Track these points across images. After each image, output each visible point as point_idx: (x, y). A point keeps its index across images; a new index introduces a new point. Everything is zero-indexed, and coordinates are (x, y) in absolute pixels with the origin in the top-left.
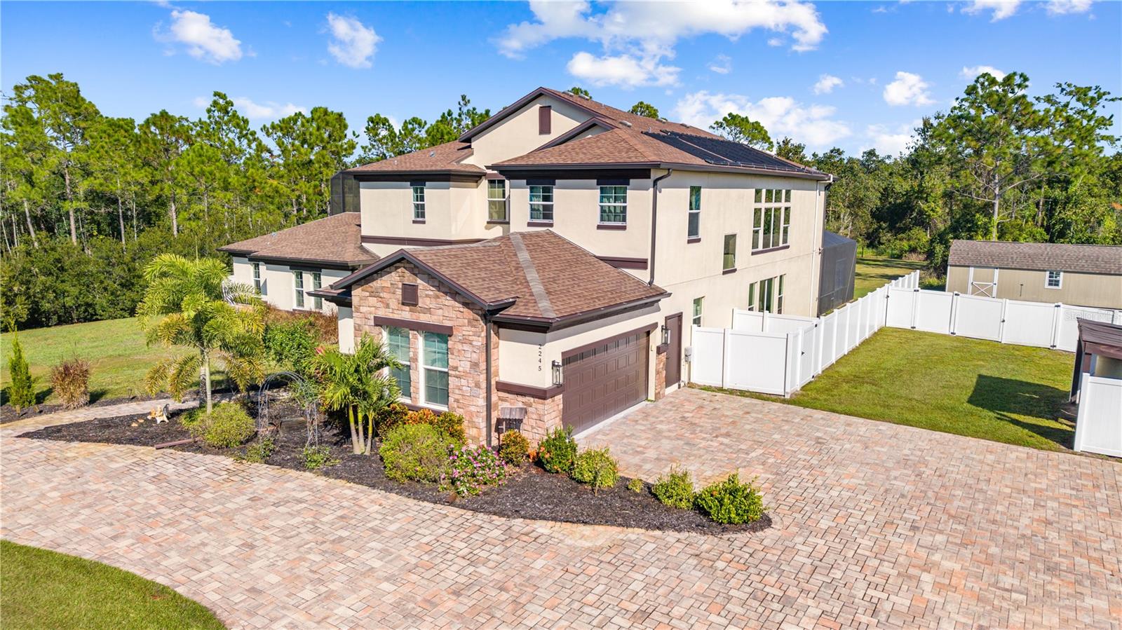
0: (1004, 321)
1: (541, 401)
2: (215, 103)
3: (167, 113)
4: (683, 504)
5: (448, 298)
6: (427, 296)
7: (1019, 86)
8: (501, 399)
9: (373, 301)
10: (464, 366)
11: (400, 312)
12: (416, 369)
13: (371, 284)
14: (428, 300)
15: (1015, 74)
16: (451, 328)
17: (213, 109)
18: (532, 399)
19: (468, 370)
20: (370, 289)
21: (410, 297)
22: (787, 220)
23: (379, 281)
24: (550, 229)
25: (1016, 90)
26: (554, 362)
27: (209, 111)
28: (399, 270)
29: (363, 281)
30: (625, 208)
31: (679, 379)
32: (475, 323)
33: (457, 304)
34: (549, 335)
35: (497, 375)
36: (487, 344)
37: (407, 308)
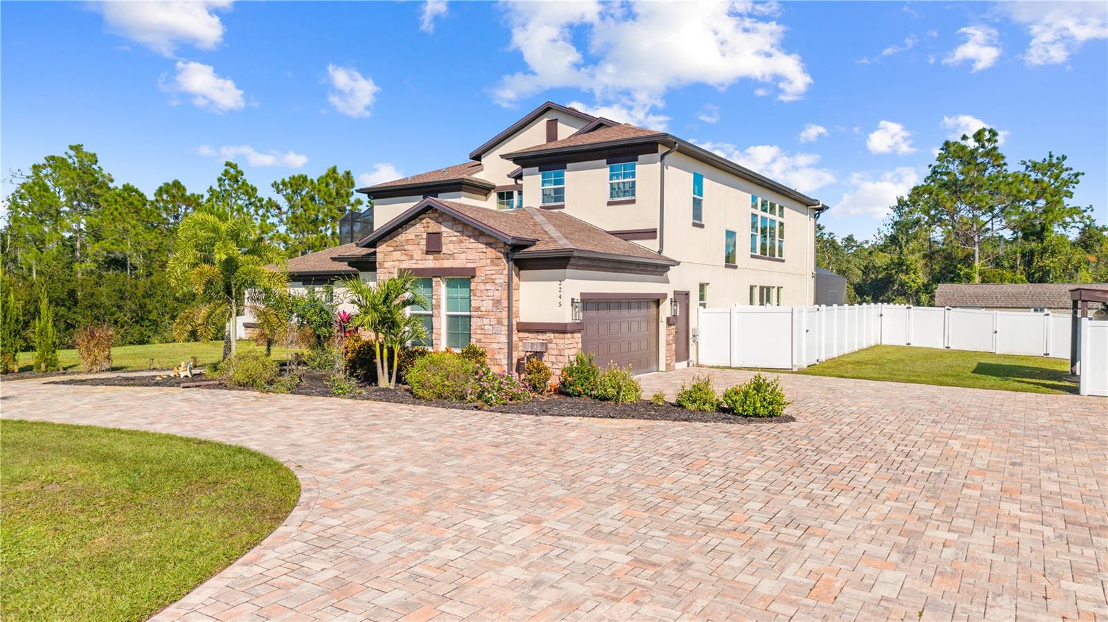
0: (996, 332)
1: (561, 336)
2: (226, 172)
3: (179, 183)
4: (707, 407)
5: (472, 240)
6: (451, 242)
7: (989, 140)
8: (521, 339)
9: (397, 255)
10: (487, 305)
11: (423, 262)
12: (439, 316)
13: (395, 239)
14: (451, 246)
15: (984, 130)
16: (473, 269)
17: (224, 178)
18: (552, 335)
19: (490, 309)
20: (394, 244)
21: (434, 245)
22: (781, 235)
23: (404, 235)
24: (562, 210)
25: (987, 144)
26: (573, 299)
27: (220, 180)
28: (424, 221)
29: (388, 237)
30: (634, 183)
31: (687, 357)
32: (498, 261)
33: (481, 246)
34: (568, 271)
35: (518, 317)
36: (508, 282)
37: (431, 257)
